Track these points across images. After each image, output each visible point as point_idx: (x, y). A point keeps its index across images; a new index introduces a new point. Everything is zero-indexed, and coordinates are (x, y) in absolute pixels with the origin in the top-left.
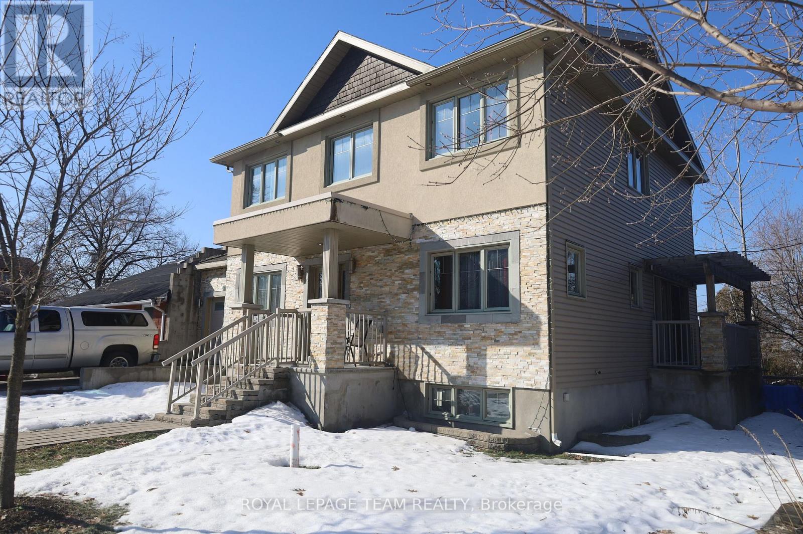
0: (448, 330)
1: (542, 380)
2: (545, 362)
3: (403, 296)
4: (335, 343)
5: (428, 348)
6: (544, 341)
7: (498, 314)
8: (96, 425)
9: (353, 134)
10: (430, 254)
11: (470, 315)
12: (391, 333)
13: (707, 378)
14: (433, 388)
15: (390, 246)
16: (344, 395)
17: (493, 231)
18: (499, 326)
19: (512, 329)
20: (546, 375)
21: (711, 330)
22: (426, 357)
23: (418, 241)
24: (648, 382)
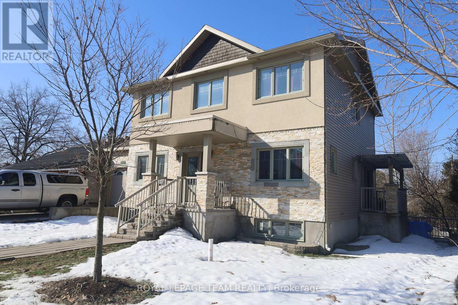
0: (268, 190)
1: (321, 217)
2: (323, 208)
3: (242, 171)
4: (210, 196)
5: (256, 199)
6: (322, 197)
7: (297, 183)
8: (81, 240)
9: (211, 81)
10: (257, 149)
11: (280, 182)
12: (234, 191)
13: (389, 217)
14: (258, 221)
15: (234, 144)
16: (214, 224)
17: (294, 139)
18: (297, 189)
19: (304, 190)
20: (323, 215)
21: (392, 193)
22: (254, 204)
23: (251, 142)
24: (359, 218)
